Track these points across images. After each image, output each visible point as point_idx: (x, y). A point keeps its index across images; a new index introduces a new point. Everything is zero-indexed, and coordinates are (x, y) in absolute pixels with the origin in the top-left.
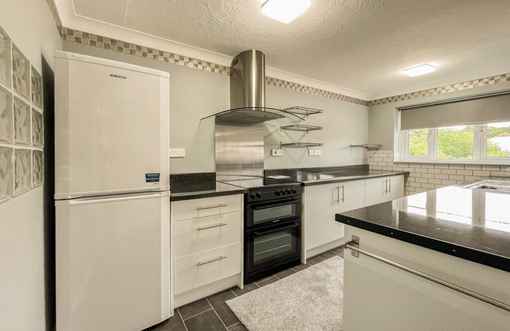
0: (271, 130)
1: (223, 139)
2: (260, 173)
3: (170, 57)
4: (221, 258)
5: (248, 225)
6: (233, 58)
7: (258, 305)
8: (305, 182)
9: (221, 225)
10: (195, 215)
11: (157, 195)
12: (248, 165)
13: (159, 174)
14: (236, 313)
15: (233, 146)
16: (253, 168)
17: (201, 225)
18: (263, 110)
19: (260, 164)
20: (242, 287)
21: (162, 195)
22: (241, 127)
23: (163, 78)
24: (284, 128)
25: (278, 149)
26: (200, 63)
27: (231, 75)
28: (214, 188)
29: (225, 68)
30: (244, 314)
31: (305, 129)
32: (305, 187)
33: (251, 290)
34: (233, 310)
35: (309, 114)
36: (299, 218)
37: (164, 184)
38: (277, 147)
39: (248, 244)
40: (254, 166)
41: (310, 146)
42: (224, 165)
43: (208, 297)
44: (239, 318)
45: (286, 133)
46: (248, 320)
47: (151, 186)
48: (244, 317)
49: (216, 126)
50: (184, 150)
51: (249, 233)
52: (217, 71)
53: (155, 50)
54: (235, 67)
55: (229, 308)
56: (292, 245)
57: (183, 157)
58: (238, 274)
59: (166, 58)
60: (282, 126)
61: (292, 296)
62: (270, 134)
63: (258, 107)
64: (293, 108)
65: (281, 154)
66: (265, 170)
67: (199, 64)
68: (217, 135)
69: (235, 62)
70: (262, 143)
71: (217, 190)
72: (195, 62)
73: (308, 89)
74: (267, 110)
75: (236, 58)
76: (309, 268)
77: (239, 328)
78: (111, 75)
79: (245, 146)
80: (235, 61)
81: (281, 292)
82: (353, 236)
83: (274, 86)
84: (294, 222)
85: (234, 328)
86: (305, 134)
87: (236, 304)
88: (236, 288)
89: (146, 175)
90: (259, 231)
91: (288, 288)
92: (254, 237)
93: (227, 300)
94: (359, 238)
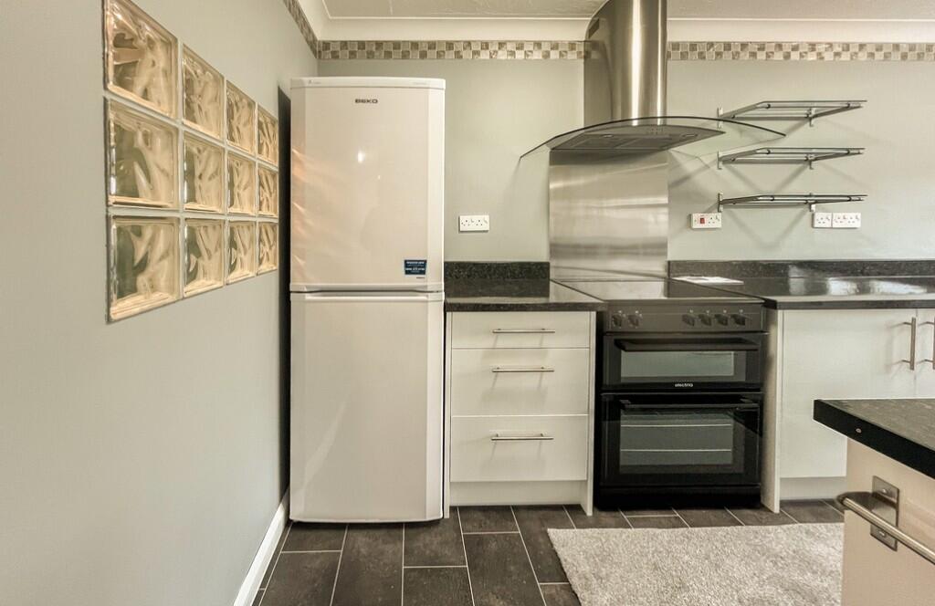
0: (690, 167)
1: (566, 194)
2: (658, 267)
3: (464, 49)
4: (541, 438)
5: (607, 383)
6: (590, 19)
7: (618, 565)
8: (779, 299)
9: (542, 371)
10: (489, 342)
11: (422, 297)
12: (627, 248)
13: (425, 261)
14: (563, 563)
15: (588, 208)
16: (637, 254)
17: (502, 364)
18: (659, 122)
19: (658, 248)
20: (589, 512)
21: (430, 299)
22: (609, 167)
23: (434, 90)
24: (729, 160)
25: (709, 211)
26: (520, 46)
27: (585, 58)
28: (545, 293)
29: (572, 46)
30: (580, 571)
31: (803, 157)
32: (780, 313)
33: (610, 527)
34: (559, 553)
35: (816, 116)
36: (759, 390)
37: (435, 279)
38: (707, 206)
39: (606, 424)
40: (642, 251)
41: (816, 202)
42: (567, 246)
43: (517, 508)
44: (568, 574)
45: (734, 172)
46: (587, 587)
47: (413, 281)
48: (580, 578)
49: (552, 167)
50: (487, 218)
51: (607, 400)
52: (554, 55)
53: (439, 42)
54: (595, 37)
55: (552, 545)
56: (734, 452)
57: (486, 231)
58: (581, 481)
59: (459, 52)
60: (721, 155)
61: (716, 580)
62: (687, 178)
63: (646, 118)
64: (754, 107)
65: (718, 224)
66: (669, 262)
67: (517, 49)
68: (552, 186)
69: (593, 28)
70: (664, 200)
71: (552, 299)
72: (510, 47)
73: (813, 50)
74: (670, 122)
75: (596, 19)
76: (785, 527)
77: (566, 596)
78: (356, 101)
79: (618, 207)
80: (595, 25)
81: (686, 558)
82: (875, 478)
83: (701, 62)
84: (741, 397)
85: (554, 591)
86: (799, 172)
87: (568, 542)
88: (575, 509)
89: (406, 261)
90: (634, 400)
91: (707, 558)
92: (622, 412)
93: (550, 528)
94: (898, 491)
